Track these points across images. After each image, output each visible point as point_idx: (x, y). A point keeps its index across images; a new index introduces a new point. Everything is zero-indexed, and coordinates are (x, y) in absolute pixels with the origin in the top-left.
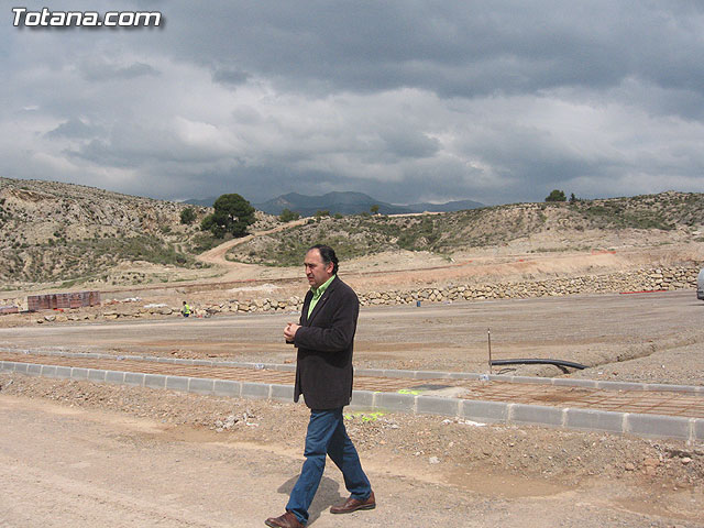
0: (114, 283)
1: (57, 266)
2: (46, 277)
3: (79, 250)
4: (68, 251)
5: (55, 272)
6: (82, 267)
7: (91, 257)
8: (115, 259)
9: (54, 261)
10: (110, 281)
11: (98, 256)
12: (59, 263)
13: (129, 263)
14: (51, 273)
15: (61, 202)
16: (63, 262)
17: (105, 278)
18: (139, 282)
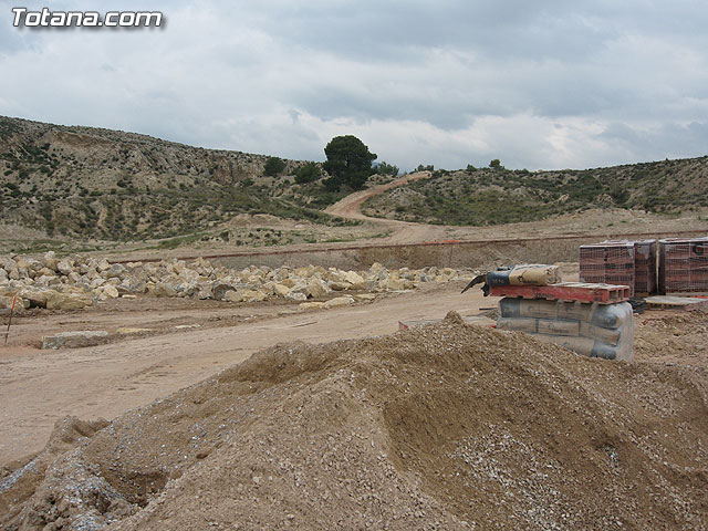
0: (239, 243)
1: (141, 220)
2: (129, 234)
3: (168, 200)
4: (154, 202)
5: (140, 228)
6: (176, 221)
7: (186, 210)
8: (218, 212)
9: (136, 213)
10: (233, 240)
11: (194, 209)
12: (143, 216)
13: (247, 216)
14: (135, 230)
15: (118, 148)
16: (148, 215)
17: (225, 235)
18: (275, 242)
